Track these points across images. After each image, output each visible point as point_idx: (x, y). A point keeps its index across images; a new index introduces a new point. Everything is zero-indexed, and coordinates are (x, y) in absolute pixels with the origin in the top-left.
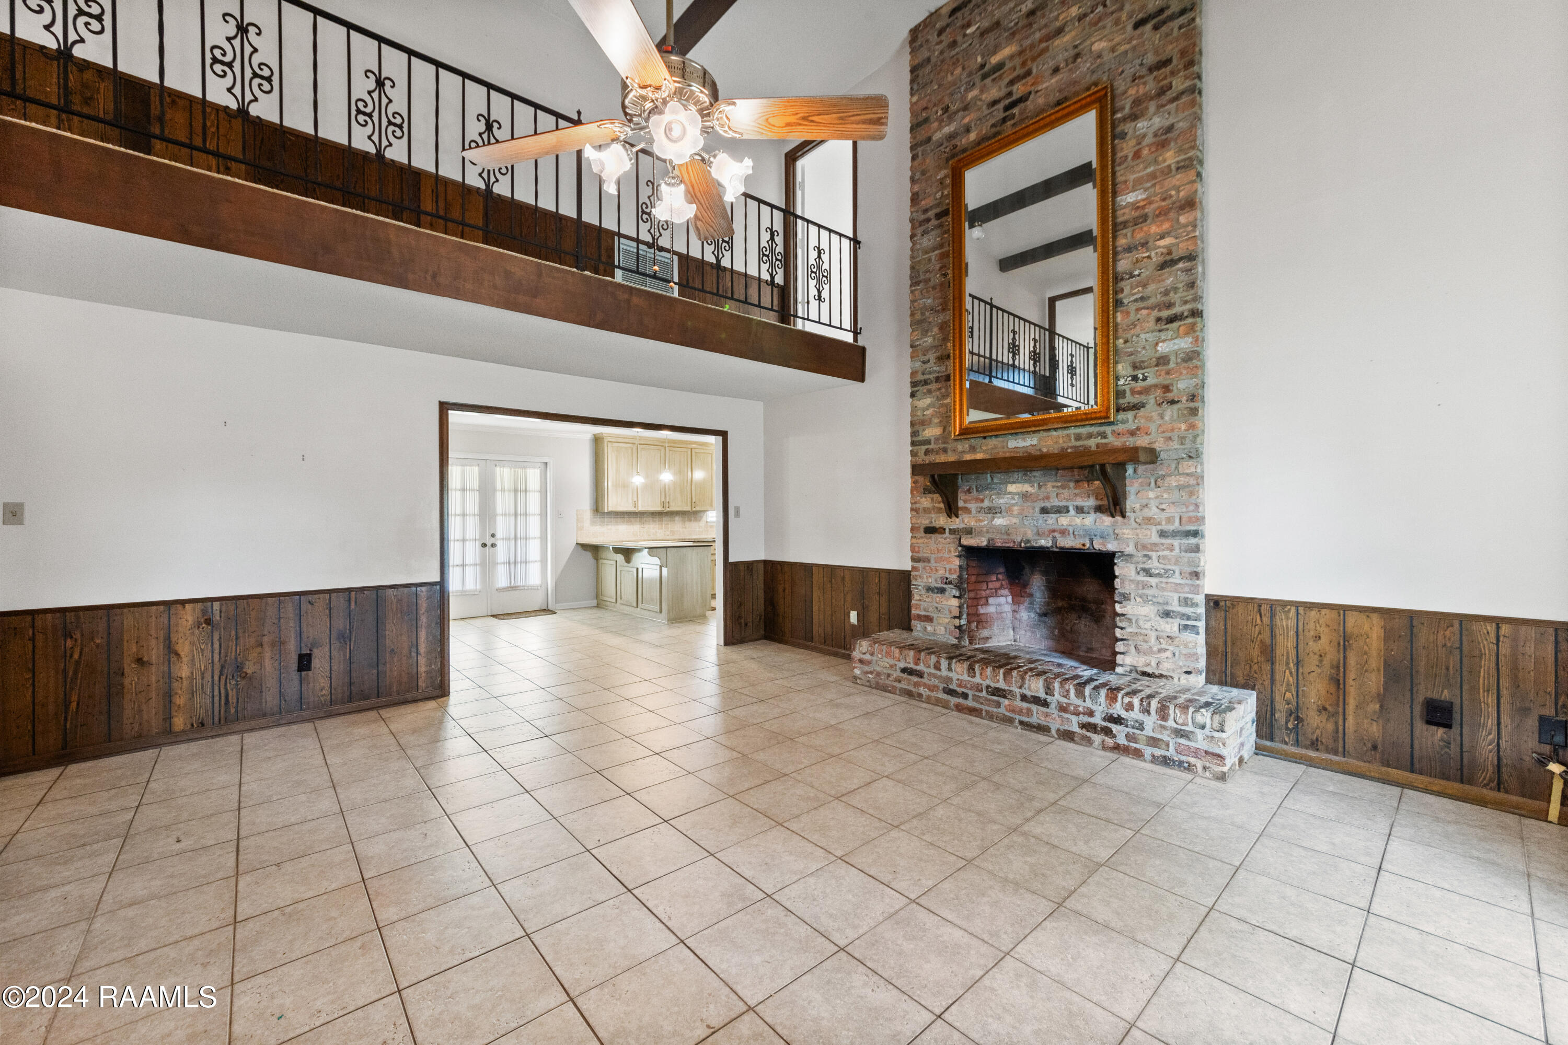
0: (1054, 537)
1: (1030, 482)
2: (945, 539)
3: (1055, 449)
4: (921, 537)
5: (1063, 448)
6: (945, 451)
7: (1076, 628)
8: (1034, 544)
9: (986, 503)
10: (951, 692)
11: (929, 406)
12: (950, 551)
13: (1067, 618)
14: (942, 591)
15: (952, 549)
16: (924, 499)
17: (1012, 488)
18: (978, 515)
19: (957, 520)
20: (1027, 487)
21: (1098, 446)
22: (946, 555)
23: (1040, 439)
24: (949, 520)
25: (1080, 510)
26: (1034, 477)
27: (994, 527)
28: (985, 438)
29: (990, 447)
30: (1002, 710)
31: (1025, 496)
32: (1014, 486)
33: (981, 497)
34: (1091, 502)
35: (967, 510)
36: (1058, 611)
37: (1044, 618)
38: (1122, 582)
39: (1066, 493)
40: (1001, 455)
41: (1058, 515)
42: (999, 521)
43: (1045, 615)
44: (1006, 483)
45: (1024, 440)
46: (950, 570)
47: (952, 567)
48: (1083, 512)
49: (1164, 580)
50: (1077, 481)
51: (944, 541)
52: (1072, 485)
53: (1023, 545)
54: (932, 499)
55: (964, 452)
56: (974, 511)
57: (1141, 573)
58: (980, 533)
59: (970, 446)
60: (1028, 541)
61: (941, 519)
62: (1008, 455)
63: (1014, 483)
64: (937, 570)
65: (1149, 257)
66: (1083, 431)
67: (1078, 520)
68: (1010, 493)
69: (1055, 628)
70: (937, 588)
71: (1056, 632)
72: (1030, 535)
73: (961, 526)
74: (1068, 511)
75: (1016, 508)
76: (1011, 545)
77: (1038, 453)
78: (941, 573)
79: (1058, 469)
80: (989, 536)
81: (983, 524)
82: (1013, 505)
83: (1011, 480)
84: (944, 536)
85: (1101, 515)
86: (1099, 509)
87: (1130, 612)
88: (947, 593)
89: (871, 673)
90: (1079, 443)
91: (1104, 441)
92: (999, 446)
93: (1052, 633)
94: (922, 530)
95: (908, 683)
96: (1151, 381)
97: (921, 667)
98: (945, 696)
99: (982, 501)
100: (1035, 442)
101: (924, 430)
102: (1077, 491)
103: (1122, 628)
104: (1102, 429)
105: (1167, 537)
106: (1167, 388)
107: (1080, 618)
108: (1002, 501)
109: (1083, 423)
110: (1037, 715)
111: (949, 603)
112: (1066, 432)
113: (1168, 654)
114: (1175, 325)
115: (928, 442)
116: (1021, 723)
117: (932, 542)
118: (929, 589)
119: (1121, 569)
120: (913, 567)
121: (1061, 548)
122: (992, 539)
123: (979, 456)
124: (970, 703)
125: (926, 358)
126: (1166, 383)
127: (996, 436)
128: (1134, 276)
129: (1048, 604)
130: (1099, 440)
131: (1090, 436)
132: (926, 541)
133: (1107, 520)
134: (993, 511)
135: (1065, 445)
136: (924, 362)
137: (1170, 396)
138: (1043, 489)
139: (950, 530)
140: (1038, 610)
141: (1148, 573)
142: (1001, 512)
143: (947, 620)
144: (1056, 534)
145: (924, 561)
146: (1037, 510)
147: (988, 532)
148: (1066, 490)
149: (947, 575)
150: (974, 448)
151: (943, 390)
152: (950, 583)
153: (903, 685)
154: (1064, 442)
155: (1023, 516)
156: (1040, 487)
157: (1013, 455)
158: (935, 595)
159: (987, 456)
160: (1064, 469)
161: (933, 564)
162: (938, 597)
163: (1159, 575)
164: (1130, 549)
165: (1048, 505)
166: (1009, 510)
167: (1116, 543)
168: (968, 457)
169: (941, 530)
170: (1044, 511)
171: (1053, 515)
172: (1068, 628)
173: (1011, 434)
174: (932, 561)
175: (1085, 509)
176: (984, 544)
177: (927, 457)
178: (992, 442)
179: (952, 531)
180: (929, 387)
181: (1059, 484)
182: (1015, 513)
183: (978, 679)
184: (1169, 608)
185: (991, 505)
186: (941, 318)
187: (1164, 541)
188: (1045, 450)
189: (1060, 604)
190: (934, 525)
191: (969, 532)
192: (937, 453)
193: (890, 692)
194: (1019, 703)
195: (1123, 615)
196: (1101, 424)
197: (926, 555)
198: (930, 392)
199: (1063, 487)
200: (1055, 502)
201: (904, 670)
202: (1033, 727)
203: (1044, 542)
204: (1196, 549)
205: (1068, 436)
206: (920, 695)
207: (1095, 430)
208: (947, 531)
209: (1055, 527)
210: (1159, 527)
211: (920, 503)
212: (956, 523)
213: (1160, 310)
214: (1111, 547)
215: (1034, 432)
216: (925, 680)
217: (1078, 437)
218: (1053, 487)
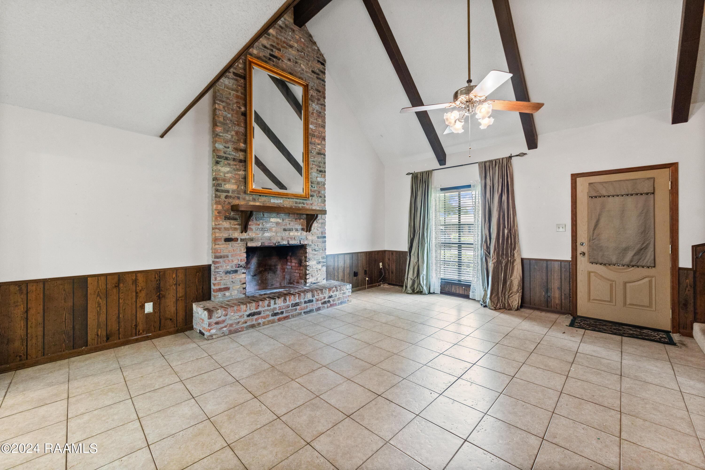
0: (288, 240)
1: (280, 218)
2: (238, 244)
3: (288, 206)
4: (223, 244)
5: (291, 206)
6: (239, 198)
7: (267, 278)
8: (281, 244)
9: (261, 226)
10: (275, 314)
11: (228, 172)
12: (241, 250)
13: (264, 275)
14: (236, 271)
15: (242, 249)
16: (225, 223)
17: (272, 220)
18: (256, 231)
19: (245, 234)
20: (279, 220)
21: (302, 207)
22: (238, 252)
23: (283, 201)
24: (241, 234)
25: (297, 230)
26: (281, 216)
27: (265, 237)
28: (260, 196)
29: (262, 200)
30: (298, 311)
31: (277, 224)
32: (273, 219)
33: (258, 223)
34: (300, 227)
35: (252, 229)
36: (260, 272)
37: (255, 277)
38: (309, 254)
39: (292, 223)
40: (268, 205)
41: (289, 232)
42: (267, 234)
43: (255, 275)
44: (270, 217)
45: (277, 200)
46: (241, 260)
47: (242, 258)
48: (297, 231)
49: (318, 252)
50: (296, 219)
51: (237, 245)
52: (294, 220)
53: (277, 244)
54: (230, 223)
55: (249, 200)
56: (254, 230)
57: (314, 251)
58: (258, 240)
59: (253, 198)
60: (279, 242)
61: (236, 233)
62: (271, 205)
63: (273, 218)
64: (233, 261)
65: (315, 149)
66: (298, 201)
67: (296, 234)
68: (271, 222)
69: (259, 280)
70: (233, 271)
71: (260, 282)
72: (279, 240)
73: (247, 237)
74: (293, 230)
75: (274, 229)
76: (272, 244)
77: (283, 206)
78: (236, 262)
79: (289, 214)
80: (261, 241)
81: (259, 236)
82: (273, 227)
83: (272, 216)
84: (238, 242)
85: (303, 231)
86: (303, 229)
87: (311, 264)
88: (239, 272)
89: (225, 327)
90: (296, 205)
91: (304, 206)
92: (267, 201)
93: (258, 282)
94: (223, 240)
95: (253, 320)
96: (316, 189)
97: (260, 309)
98: (273, 318)
99: (259, 225)
100: (281, 202)
101: (225, 184)
102: (296, 223)
103: (308, 270)
104: (304, 201)
105: (319, 238)
106: (319, 192)
107: (268, 273)
108: (268, 225)
109: (298, 198)
110: (310, 306)
111: (240, 277)
112: (292, 200)
113: (319, 275)
114: (321, 173)
115: (228, 191)
116: (304, 312)
117: (230, 246)
118: (227, 272)
119: (309, 250)
120: (213, 262)
121: (291, 244)
122: (264, 243)
123: (257, 204)
124: (285, 315)
125: (227, 145)
126: (319, 190)
127: (266, 196)
128: (312, 153)
129: (256, 270)
130: (302, 205)
131: (300, 203)
132: (226, 246)
133: (305, 233)
134: (263, 230)
135: (292, 205)
136: (225, 147)
137: (320, 195)
138: (284, 221)
139: (241, 239)
140: (252, 274)
141: (315, 250)
142: (267, 231)
143: (239, 286)
144: (289, 239)
145: (224, 257)
146: (282, 229)
147: (261, 240)
148: (292, 222)
149: (239, 263)
150: (255, 199)
151: (238, 167)
152: (241, 266)
153: (249, 323)
154: (292, 204)
155: (276, 232)
156: (283, 220)
157: (273, 206)
158: (231, 275)
159: (261, 204)
160: (292, 214)
161: (230, 258)
162: (233, 276)
163: (318, 251)
164: (310, 243)
165: (286, 227)
166: (270, 230)
167: (307, 241)
168: (252, 203)
169: (236, 240)
170: (285, 230)
171: (287, 232)
172: (264, 279)
173: (272, 196)
174: (230, 256)
175: (298, 229)
176: (260, 245)
177: (227, 200)
178: (263, 199)
179: (242, 240)
180: (229, 162)
181: (290, 220)
182: (274, 230)
183: (288, 303)
184: (320, 261)
185: (263, 227)
186: (237, 128)
187: (319, 240)
188: (285, 206)
189: (261, 269)
190: (231, 237)
191: (252, 240)
192: (234, 198)
193: (240, 331)
194: (304, 305)
195: (309, 265)
196: (303, 200)
197: (225, 254)
198: (229, 164)
199: (292, 221)
200: (288, 227)
201: (248, 316)
202: (309, 312)
203: (285, 243)
204: (325, 242)
205: (293, 201)
206: (259, 324)
207: (302, 201)
208: (239, 240)
209: (289, 236)
210: (317, 235)
211: (221, 224)
212: (245, 236)
213: (318, 167)
214: (306, 243)
215: (281, 197)
216: (262, 315)
217: (296, 203)
218: (288, 220)
